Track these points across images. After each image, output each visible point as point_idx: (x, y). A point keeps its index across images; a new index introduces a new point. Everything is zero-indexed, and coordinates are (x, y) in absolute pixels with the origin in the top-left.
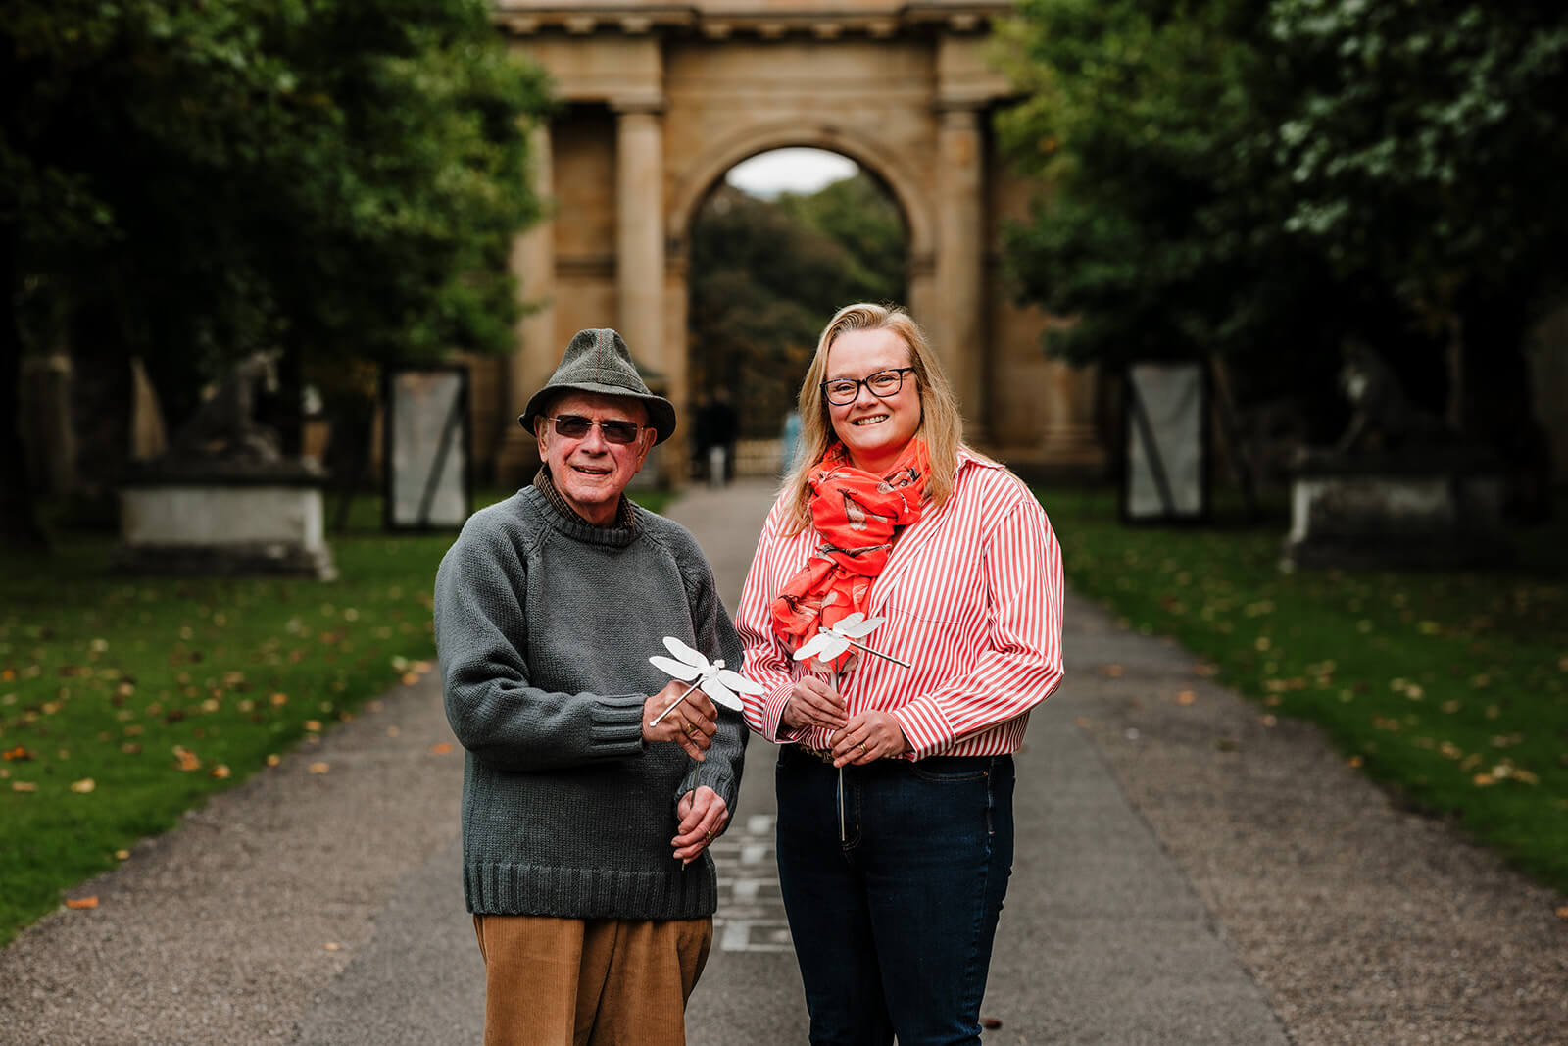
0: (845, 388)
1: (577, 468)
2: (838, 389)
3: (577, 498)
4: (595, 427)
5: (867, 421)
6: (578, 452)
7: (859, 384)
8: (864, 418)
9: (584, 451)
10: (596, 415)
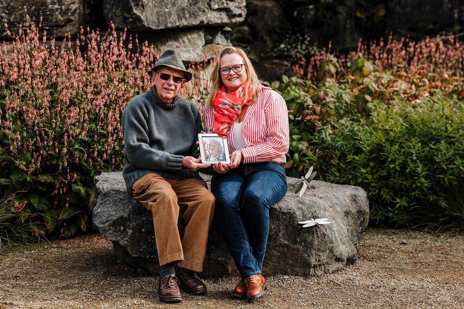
0: (226, 70)
1: (165, 88)
2: (224, 70)
3: (164, 97)
4: (172, 78)
5: (232, 79)
6: (166, 84)
7: (230, 69)
8: (232, 78)
9: (168, 84)
10: (173, 74)
